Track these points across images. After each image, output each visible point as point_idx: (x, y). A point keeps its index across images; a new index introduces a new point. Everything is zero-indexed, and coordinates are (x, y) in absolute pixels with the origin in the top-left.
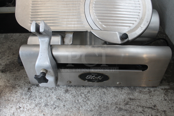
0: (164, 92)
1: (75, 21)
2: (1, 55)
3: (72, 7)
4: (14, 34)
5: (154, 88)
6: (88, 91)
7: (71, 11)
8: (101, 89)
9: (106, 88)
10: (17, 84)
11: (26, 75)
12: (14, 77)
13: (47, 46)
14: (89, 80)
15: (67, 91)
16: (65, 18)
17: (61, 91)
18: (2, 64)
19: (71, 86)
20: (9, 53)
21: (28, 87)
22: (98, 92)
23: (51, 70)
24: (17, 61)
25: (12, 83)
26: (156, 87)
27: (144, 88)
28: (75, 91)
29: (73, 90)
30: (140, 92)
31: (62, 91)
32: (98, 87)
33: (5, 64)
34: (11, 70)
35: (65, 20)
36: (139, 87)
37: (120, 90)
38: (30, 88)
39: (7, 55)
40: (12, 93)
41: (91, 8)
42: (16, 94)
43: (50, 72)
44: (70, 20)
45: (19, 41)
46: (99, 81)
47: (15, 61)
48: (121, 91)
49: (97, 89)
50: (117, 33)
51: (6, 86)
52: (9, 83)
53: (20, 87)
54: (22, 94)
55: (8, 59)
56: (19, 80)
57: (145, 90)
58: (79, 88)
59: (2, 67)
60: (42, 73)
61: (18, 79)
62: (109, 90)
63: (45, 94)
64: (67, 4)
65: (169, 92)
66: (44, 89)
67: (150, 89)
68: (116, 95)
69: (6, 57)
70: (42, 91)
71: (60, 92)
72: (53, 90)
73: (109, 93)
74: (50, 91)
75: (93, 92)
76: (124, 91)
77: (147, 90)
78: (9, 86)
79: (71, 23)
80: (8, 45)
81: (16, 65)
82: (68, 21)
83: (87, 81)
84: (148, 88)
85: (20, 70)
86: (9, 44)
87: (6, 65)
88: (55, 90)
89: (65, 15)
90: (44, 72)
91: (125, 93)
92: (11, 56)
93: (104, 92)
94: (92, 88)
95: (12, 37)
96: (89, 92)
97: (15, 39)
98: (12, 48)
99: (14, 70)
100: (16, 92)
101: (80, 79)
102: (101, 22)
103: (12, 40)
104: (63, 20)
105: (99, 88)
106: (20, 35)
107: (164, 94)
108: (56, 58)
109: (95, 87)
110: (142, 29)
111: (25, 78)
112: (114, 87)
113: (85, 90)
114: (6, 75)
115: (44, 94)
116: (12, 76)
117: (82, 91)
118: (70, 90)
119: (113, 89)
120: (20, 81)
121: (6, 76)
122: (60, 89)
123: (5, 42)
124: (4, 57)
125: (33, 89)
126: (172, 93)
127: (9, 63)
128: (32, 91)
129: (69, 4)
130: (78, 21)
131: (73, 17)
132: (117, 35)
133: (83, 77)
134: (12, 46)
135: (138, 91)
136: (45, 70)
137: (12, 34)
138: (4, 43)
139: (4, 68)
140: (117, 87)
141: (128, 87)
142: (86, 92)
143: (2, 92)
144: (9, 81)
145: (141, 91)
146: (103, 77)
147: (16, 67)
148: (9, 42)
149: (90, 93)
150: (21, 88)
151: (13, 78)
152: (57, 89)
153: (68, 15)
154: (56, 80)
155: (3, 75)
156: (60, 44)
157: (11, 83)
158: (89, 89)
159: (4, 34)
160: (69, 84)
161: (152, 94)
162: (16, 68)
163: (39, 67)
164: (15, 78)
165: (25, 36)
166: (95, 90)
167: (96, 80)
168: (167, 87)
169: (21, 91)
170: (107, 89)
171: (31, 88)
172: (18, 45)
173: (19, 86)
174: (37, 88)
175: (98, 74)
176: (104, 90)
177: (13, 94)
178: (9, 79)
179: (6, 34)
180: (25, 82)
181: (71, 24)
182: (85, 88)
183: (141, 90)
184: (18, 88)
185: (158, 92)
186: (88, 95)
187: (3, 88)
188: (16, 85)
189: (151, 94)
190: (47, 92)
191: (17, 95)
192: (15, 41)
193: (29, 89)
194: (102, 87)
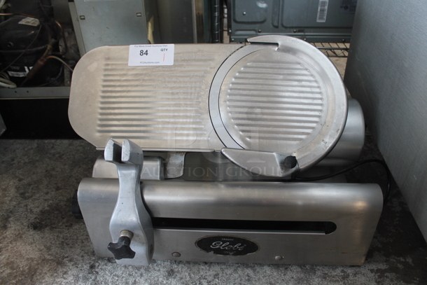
0: (377, 277)
1: (189, 129)
2: (32, 189)
3: (184, 99)
4: (59, 141)
5: (354, 268)
6: (214, 273)
7: (182, 108)
8: (242, 270)
9: (252, 268)
10: (66, 256)
11: (85, 237)
12: (61, 240)
13: (134, 186)
14: (217, 251)
15: (171, 273)
16: (169, 123)
17: (159, 273)
18: (35, 210)
19: (180, 262)
20: (47, 185)
21: (90, 263)
22: (236, 275)
23: (140, 233)
24: (65, 205)
25: (57, 253)
26: (359, 266)
27: (333, 269)
28: (187, 274)
29: (184, 272)
30: (325, 277)
31: (162, 272)
32: (237, 265)
33: (41, 211)
34: (54, 224)
35: (170, 126)
36: (322, 265)
37: (282, 273)
38: (95, 266)
39: (45, 191)
40: (56, 276)
41: (221, 102)
42: (65, 278)
43: (138, 236)
44: (179, 126)
45: (68, 158)
46: (237, 253)
47: (62, 204)
48: (284, 275)
49: (235, 270)
50: (274, 154)
51: (43, 260)
52: (50, 253)
53: (72, 263)
54: (77, 278)
55: (46, 200)
56: (71, 247)
57: (334, 274)
58: (196, 267)
59: (35, 216)
60: (124, 238)
61: (68, 245)
62: (258, 272)
63: (126, 280)
64: (173, 94)
65: (387, 277)
66: (123, 269)
67: (345, 270)
68: (273, 282)
69: (42, 194)
70: (119, 273)
71: (156, 275)
72: (142, 270)
73: (259, 279)
74: (136, 273)
75: (224, 275)
76: (289, 274)
77: (339, 272)
78: (49, 260)
79: (181, 132)
80: (45, 165)
81: (63, 213)
82: (176, 129)
83: (212, 252)
84: (342, 268)
85: (72, 224)
86: (48, 165)
87: (43, 212)
88: (147, 270)
89: (170, 117)
90: (127, 236)
91: (293, 278)
92: (53, 193)
93: (248, 276)
94: (224, 267)
95: (53, 147)
96: (216, 276)
97: (59, 153)
98: (54, 173)
99: (61, 224)
100: (65, 273)
101: (199, 249)
102: (243, 131)
103: (54, 155)
104: (165, 126)
105: (239, 267)
106: (70, 145)
107: (376, 282)
108: (150, 207)
109: (229, 266)
110: (327, 145)
111: (83, 242)
112: (269, 266)
113: (209, 270)
114: (42, 235)
115: (124, 279)
116: (56, 237)
117: (202, 273)
118: (178, 272)
119: (267, 270)
120: (73, 250)
121: (42, 238)
122: (157, 268)
123: (38, 158)
124: (38, 195)
125: (100, 267)
126: (392, 280)
127: (48, 208)
128: (97, 273)
129: (177, 93)
130: (195, 129)
131: (185, 120)
132: (275, 160)
133: (204, 244)
134: (53, 169)
135: (319, 274)
136: (129, 231)
137: (53, 141)
138: (37, 161)
139: (38, 220)
140: (276, 265)
141: (298, 265)
142: (210, 275)
143: (35, 273)
144: (49, 249)
145: (327, 274)
146: (245, 245)
147: (63, 218)
148: (47, 160)
149: (218, 278)
150: (76, 265)
151: (57, 243)
152: (150, 268)
153: (174, 117)
154: (151, 251)
155: (37, 236)
156: (158, 178)
157: (54, 253)
158: (217, 268)
159: (36, 141)
160: (177, 258)
161: (350, 282)
162: (65, 220)
163: (117, 226)
164: (63, 242)
165: (81, 146)
166: (229, 272)
167: (231, 250)
168: (383, 266)
169: (75, 271)
170: (256, 270)
171: (97, 264)
172: (67, 166)
173: (71, 261)
174: (109, 267)
175: (235, 240)
176: (249, 271)
177: (58, 278)
178: (49, 244)
179: (40, 141)
180: (83, 252)
181: (182, 135)
182: (210, 266)
183: (326, 272)
184: (69, 264)
185: (363, 278)
186: (214, 282)
187: (38, 264)
188: (64, 258)
189: (346, 281)
190: (130, 275)
191: (67, 281)
192: (60, 157)
193: (92, 267)
194: (243, 264)
